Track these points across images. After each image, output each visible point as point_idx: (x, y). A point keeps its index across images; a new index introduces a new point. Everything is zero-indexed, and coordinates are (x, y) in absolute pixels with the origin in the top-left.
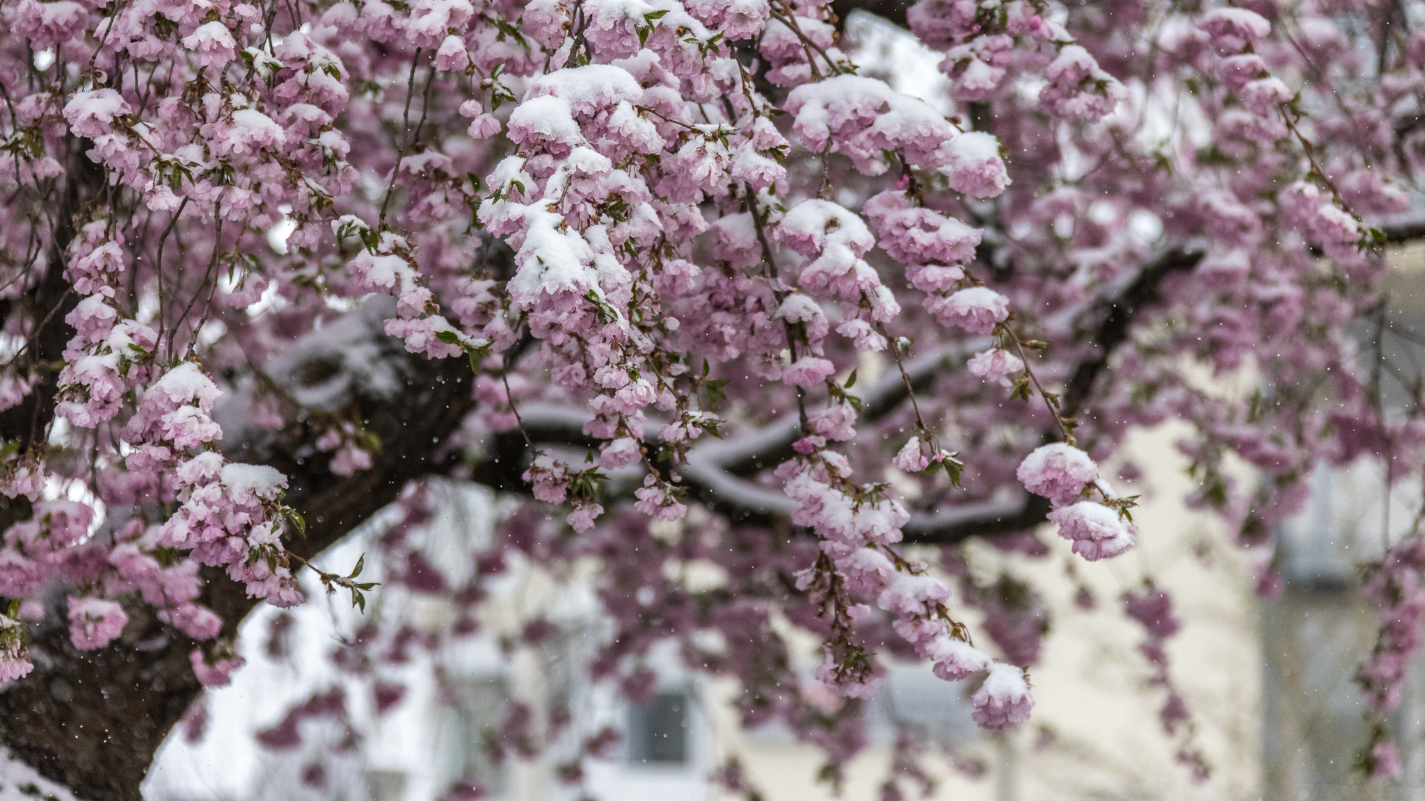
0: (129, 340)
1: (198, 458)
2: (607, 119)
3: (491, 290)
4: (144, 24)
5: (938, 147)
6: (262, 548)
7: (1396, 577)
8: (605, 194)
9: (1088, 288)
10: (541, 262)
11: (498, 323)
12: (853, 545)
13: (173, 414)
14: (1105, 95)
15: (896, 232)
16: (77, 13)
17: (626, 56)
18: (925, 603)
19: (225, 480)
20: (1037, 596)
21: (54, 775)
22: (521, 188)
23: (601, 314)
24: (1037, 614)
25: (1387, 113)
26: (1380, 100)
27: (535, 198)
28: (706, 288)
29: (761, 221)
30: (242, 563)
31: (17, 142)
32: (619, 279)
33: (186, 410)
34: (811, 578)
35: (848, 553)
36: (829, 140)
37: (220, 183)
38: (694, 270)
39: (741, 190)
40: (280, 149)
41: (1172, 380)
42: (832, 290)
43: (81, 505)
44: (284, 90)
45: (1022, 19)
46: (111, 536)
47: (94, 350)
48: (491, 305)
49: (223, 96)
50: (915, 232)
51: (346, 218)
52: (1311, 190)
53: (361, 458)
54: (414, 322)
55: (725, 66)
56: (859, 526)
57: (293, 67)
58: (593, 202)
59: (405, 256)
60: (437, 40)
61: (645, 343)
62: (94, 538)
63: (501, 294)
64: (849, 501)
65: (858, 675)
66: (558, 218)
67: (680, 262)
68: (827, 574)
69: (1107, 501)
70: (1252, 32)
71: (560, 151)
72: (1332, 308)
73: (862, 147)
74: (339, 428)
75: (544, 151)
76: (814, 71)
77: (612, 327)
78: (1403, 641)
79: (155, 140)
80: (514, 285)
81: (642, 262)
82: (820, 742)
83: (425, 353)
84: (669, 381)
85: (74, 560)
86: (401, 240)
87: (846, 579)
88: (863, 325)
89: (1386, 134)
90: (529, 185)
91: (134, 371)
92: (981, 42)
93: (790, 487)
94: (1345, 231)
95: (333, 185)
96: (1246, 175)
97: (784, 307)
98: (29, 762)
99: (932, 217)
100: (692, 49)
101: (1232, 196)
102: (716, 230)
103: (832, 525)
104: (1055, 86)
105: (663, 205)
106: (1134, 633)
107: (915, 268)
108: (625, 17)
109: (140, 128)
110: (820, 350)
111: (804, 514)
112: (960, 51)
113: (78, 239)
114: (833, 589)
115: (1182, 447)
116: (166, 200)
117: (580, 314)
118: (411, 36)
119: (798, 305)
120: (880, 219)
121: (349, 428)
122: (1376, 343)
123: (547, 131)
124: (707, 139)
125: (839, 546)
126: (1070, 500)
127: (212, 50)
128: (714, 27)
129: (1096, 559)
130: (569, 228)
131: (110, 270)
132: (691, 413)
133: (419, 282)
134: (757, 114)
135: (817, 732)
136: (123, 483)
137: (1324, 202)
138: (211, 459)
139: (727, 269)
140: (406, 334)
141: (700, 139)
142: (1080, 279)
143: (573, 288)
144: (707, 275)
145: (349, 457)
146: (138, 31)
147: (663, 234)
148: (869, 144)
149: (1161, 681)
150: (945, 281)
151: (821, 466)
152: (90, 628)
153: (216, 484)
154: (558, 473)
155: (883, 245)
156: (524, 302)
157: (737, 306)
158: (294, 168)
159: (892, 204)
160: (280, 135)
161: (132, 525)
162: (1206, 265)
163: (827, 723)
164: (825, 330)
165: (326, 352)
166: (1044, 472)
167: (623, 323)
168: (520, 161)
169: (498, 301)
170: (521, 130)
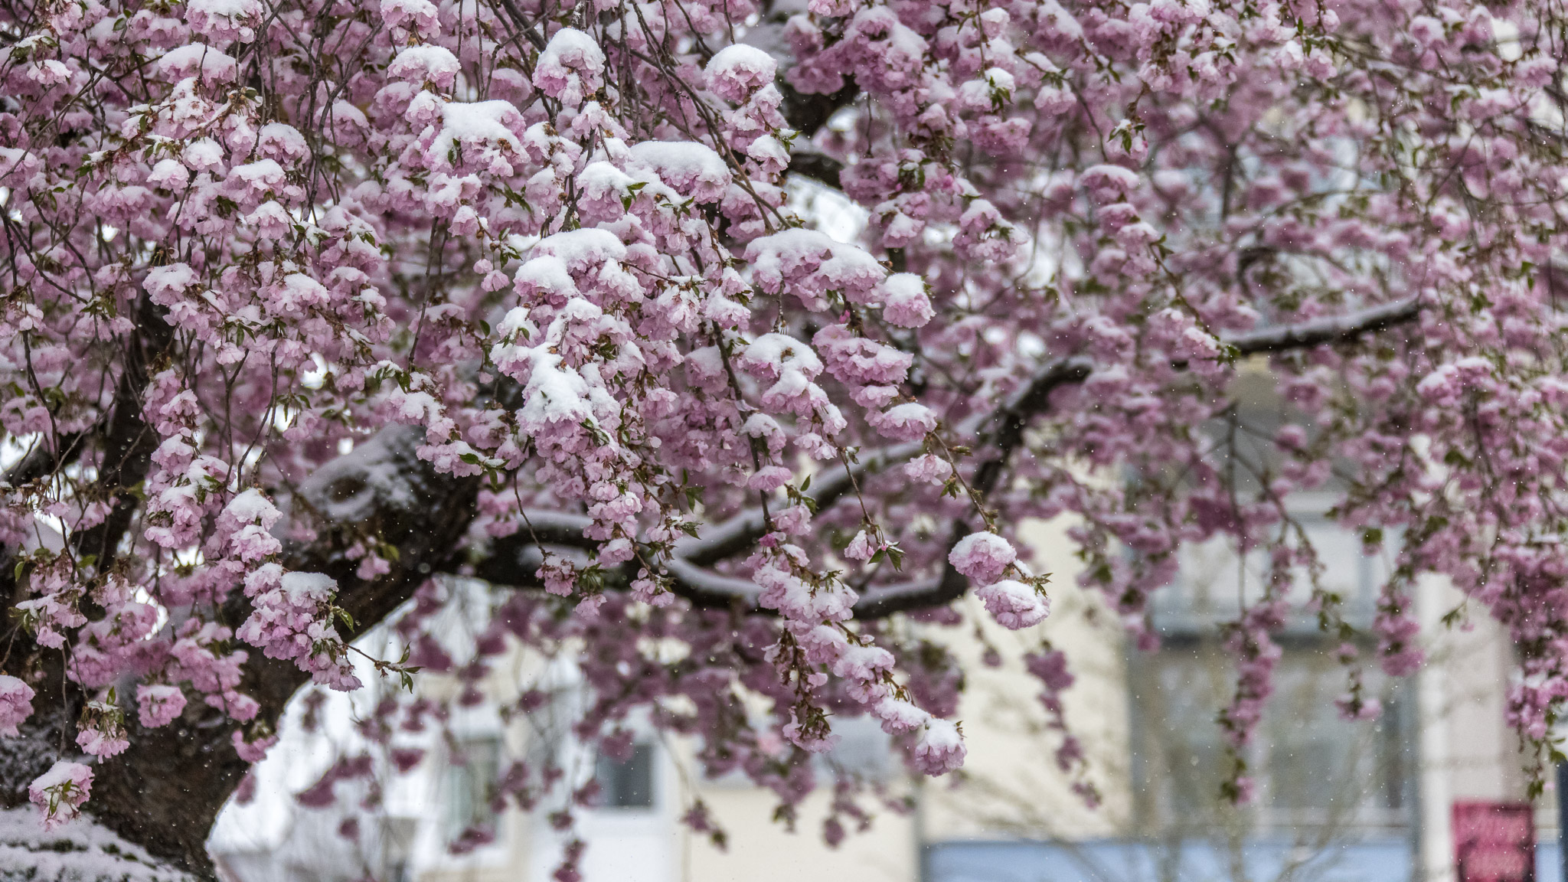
0: (205, 473)
1: (261, 569)
2: (597, 274)
3: (501, 418)
4: (208, 207)
5: (874, 286)
6: (324, 642)
7: (1252, 634)
8: (596, 335)
9: (991, 400)
10: (544, 396)
11: (509, 446)
12: (811, 623)
13: (240, 532)
14: (1008, 240)
15: (840, 359)
16: (144, 195)
17: (614, 220)
18: (873, 670)
19: (285, 586)
20: (954, 658)
21: (131, 836)
22: (526, 334)
23: (595, 438)
24: (953, 673)
25: (1233, 248)
26: (1227, 237)
27: (539, 341)
28: (682, 411)
29: (726, 353)
30: (307, 656)
31: (96, 304)
32: (610, 408)
33: (250, 529)
34: (777, 652)
35: (807, 631)
36: (782, 283)
37: (274, 337)
38: (672, 396)
39: (709, 327)
40: (325, 306)
41: (1064, 478)
42: (789, 408)
43: (146, 606)
44: (328, 256)
45: (937, 178)
46: (173, 634)
47: (175, 482)
48: (502, 430)
49: (276, 263)
50: (857, 358)
51: (383, 363)
52: (1177, 315)
53: (382, 565)
54: (441, 447)
55: (695, 225)
56: (816, 607)
57: (336, 235)
58: (586, 344)
59: (432, 393)
60: (452, 210)
61: (633, 459)
62: (158, 634)
63: (510, 420)
64: (807, 586)
65: (818, 732)
66: (558, 358)
67: (660, 390)
68: (790, 648)
69: (1025, 579)
70: (1125, 184)
71: (560, 303)
72: (1192, 411)
73: (809, 288)
74: (364, 540)
75: (545, 302)
76: (768, 225)
77: (605, 449)
78: (1259, 689)
79: (221, 305)
80: (521, 414)
81: (629, 391)
82: (774, 786)
83: (451, 473)
84: (654, 490)
85: (142, 654)
86: (427, 378)
87: (806, 652)
88: (816, 438)
89: (1232, 264)
90: (533, 331)
91: (210, 498)
92: (903, 198)
93: (758, 575)
94: (1207, 348)
95: (374, 334)
96: (1117, 301)
97: (748, 424)
98: (110, 827)
99: (870, 345)
100: (668, 213)
101: (1111, 322)
102: (690, 361)
103: (794, 607)
104: (966, 233)
105: (644, 343)
106: (1035, 686)
107: (857, 388)
108: (612, 189)
109: (208, 295)
110: (779, 460)
111: (769, 598)
112: (885, 206)
113: (151, 386)
114: (796, 660)
115: (1073, 534)
116: (232, 355)
117: (577, 438)
118: (430, 208)
119: (761, 422)
120: (826, 347)
121: (372, 540)
122: (1230, 439)
123: (547, 285)
124: (681, 289)
125: (800, 624)
126: (993, 579)
127: (270, 225)
128: (686, 193)
129: (1017, 628)
130: (568, 367)
131: (187, 413)
132: (673, 518)
133: (443, 413)
134: (723, 264)
135: (774, 778)
136: (182, 587)
137: (1188, 325)
138: (273, 569)
139: (698, 393)
140: (435, 457)
141: (676, 289)
142: (985, 392)
143: (572, 417)
144: (682, 399)
145: (372, 563)
146: (203, 212)
147: (646, 367)
148: (816, 285)
149: (1059, 725)
150: (883, 399)
151: (783, 557)
152: (155, 709)
153: (277, 590)
154: (566, 570)
155: (830, 370)
156: (531, 430)
157: (709, 425)
158: (337, 320)
159: (836, 335)
160: (324, 294)
161: (191, 622)
162: (1091, 379)
163: (782, 770)
164: (783, 443)
165: (353, 472)
166: (971, 556)
167: (614, 445)
168: (525, 311)
169: (508, 427)
170: (525, 285)
